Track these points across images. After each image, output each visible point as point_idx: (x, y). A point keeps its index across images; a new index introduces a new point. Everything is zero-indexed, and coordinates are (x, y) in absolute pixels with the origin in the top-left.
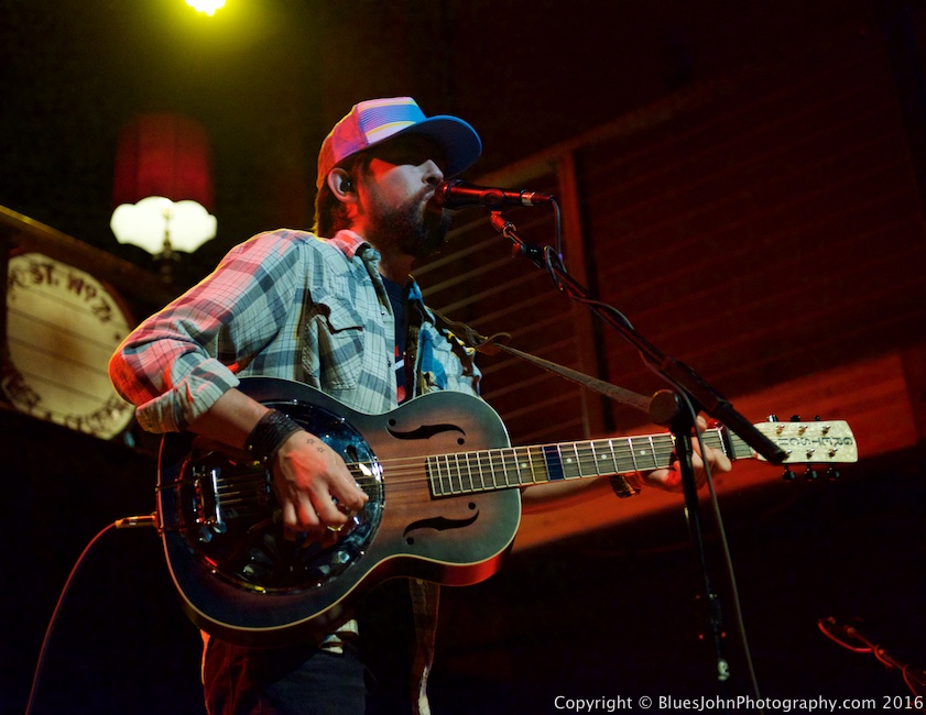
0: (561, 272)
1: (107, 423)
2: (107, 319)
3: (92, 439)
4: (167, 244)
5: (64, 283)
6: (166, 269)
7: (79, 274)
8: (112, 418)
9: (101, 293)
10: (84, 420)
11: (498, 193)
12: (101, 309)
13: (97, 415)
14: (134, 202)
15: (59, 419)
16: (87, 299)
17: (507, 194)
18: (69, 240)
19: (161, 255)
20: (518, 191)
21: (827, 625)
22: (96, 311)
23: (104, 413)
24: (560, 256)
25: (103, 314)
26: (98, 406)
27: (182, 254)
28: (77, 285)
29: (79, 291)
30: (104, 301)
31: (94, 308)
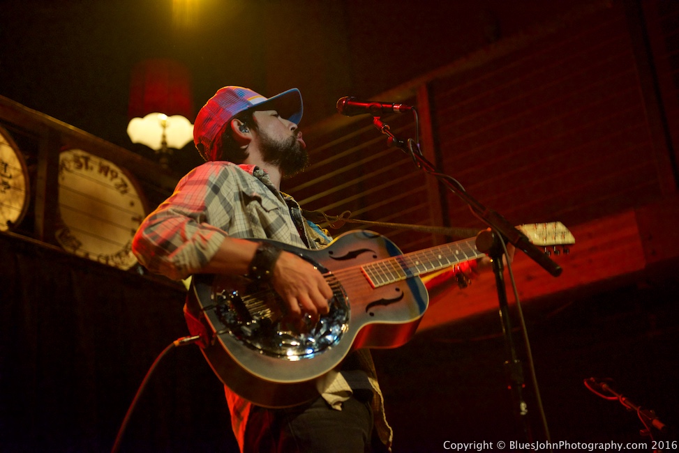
0: (419, 155)
1: (126, 260)
2: (125, 192)
3: (116, 270)
4: (164, 143)
5: (96, 169)
6: (164, 160)
7: (106, 163)
8: (129, 257)
9: (121, 175)
10: (110, 258)
11: (379, 105)
12: (121, 186)
13: (119, 255)
14: (142, 116)
15: (94, 258)
16: (112, 179)
17: (384, 106)
18: (100, 141)
19: (160, 150)
20: (391, 104)
21: (589, 383)
22: (118, 187)
23: (123, 254)
24: (418, 145)
25: (122, 189)
26: (120, 248)
27: (174, 150)
28: (104, 170)
29: (106, 174)
30: (123, 180)
31: (116, 185)
